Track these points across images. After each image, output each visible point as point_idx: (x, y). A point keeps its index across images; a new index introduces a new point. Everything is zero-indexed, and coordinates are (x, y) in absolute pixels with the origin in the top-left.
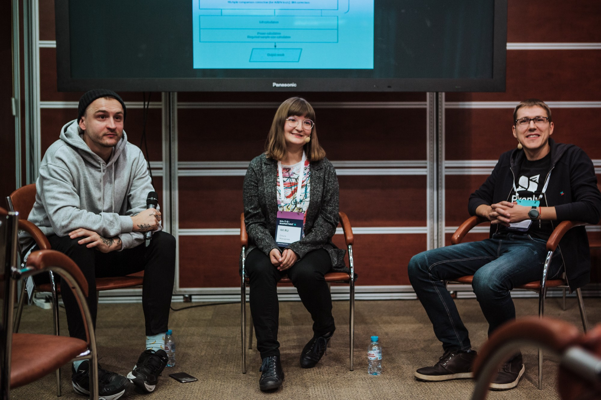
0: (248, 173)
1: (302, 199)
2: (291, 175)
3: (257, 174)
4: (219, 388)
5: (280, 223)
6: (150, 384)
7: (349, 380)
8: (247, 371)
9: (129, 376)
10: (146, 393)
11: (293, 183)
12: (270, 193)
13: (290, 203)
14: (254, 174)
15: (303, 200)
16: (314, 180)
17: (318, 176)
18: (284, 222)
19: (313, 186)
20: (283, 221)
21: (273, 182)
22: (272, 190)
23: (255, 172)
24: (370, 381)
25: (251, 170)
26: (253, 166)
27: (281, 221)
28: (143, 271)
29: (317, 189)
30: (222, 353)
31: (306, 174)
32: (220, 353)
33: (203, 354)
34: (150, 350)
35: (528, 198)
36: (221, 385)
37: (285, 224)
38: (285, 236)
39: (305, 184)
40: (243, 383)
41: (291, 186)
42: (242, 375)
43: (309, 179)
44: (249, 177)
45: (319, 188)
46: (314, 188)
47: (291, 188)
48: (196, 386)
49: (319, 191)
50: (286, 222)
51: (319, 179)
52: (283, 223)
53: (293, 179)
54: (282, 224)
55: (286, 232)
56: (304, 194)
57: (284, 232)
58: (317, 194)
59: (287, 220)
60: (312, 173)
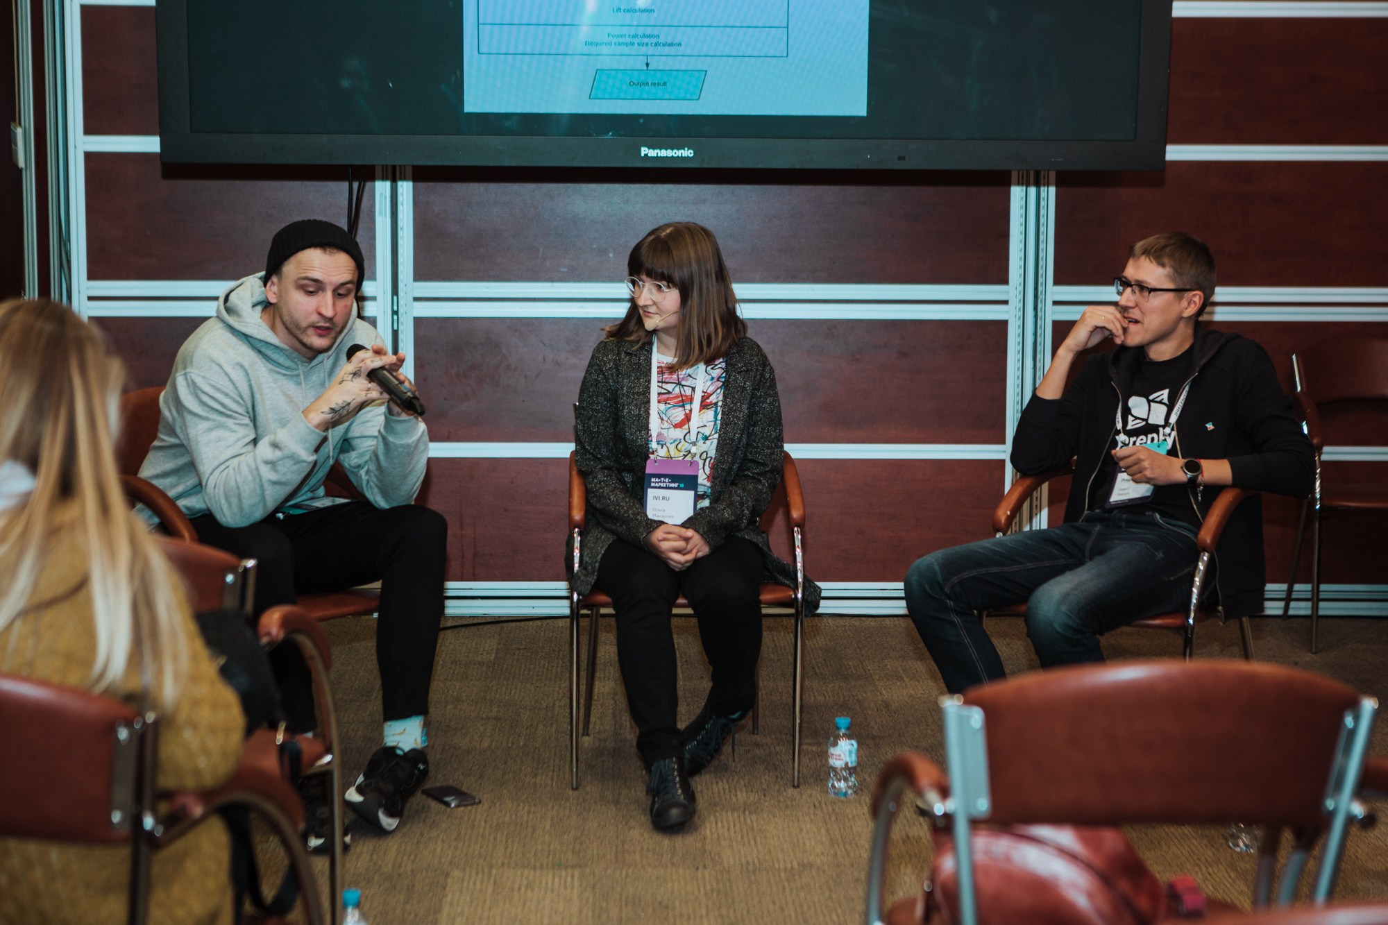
0: (590, 374)
1: (708, 435)
2: (683, 379)
3: (609, 379)
4: (525, 818)
5: (653, 485)
6: (391, 814)
7: (787, 807)
8: (580, 784)
9: (350, 794)
10: (381, 832)
11: (686, 396)
12: (634, 416)
13: (682, 437)
14: (602, 379)
15: (710, 436)
16: (731, 394)
17: (740, 386)
18: (661, 482)
19: (729, 406)
20: (657, 480)
21: (643, 394)
22: (640, 411)
23: (604, 374)
24: (831, 809)
25: (595, 370)
26: (600, 361)
27: (653, 480)
28: (381, 581)
29: (736, 413)
30: (525, 745)
31: (715, 380)
32: (521, 743)
33: (486, 744)
34: (393, 748)
35: (1150, 436)
36: (529, 812)
37: (662, 485)
38: (664, 511)
39: (714, 401)
40: (573, 809)
41: (683, 401)
42: (571, 792)
43: (722, 391)
44: (592, 385)
45: (740, 411)
46: (730, 409)
47: (683, 406)
48: (477, 814)
49: (740, 418)
50: (664, 482)
51: (743, 391)
52: (658, 482)
53: (688, 388)
54: (657, 485)
55: (665, 501)
56: (713, 423)
57: (660, 502)
58: (735, 423)
59: (665, 476)
60: (729, 377)
